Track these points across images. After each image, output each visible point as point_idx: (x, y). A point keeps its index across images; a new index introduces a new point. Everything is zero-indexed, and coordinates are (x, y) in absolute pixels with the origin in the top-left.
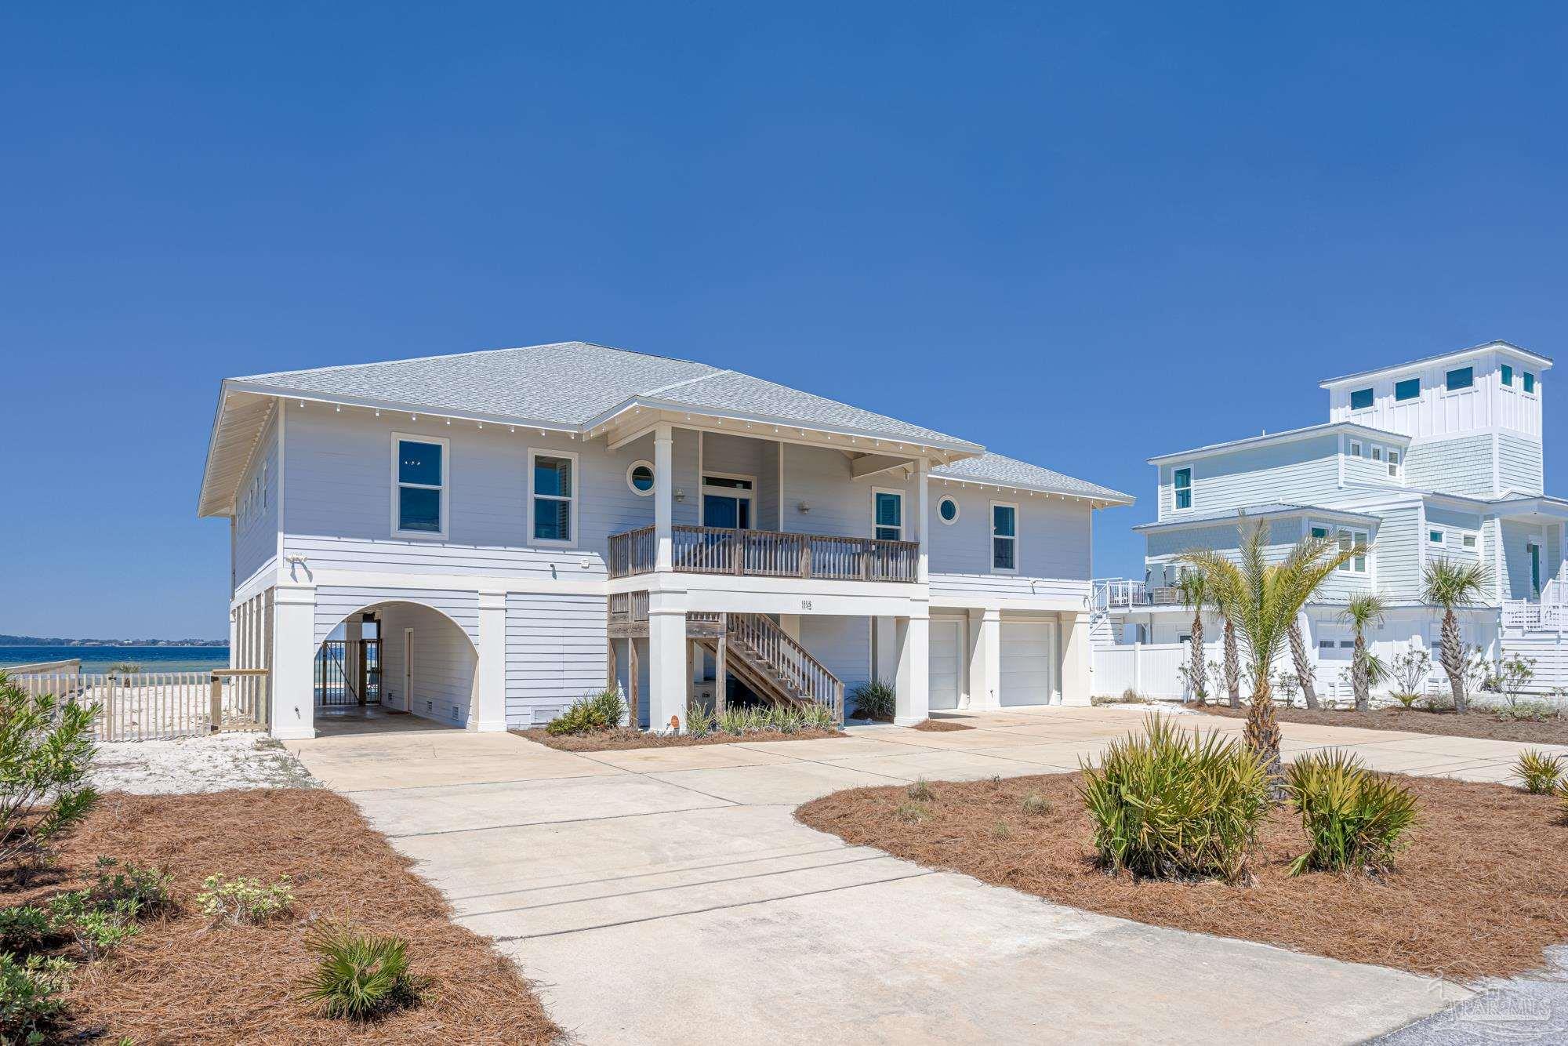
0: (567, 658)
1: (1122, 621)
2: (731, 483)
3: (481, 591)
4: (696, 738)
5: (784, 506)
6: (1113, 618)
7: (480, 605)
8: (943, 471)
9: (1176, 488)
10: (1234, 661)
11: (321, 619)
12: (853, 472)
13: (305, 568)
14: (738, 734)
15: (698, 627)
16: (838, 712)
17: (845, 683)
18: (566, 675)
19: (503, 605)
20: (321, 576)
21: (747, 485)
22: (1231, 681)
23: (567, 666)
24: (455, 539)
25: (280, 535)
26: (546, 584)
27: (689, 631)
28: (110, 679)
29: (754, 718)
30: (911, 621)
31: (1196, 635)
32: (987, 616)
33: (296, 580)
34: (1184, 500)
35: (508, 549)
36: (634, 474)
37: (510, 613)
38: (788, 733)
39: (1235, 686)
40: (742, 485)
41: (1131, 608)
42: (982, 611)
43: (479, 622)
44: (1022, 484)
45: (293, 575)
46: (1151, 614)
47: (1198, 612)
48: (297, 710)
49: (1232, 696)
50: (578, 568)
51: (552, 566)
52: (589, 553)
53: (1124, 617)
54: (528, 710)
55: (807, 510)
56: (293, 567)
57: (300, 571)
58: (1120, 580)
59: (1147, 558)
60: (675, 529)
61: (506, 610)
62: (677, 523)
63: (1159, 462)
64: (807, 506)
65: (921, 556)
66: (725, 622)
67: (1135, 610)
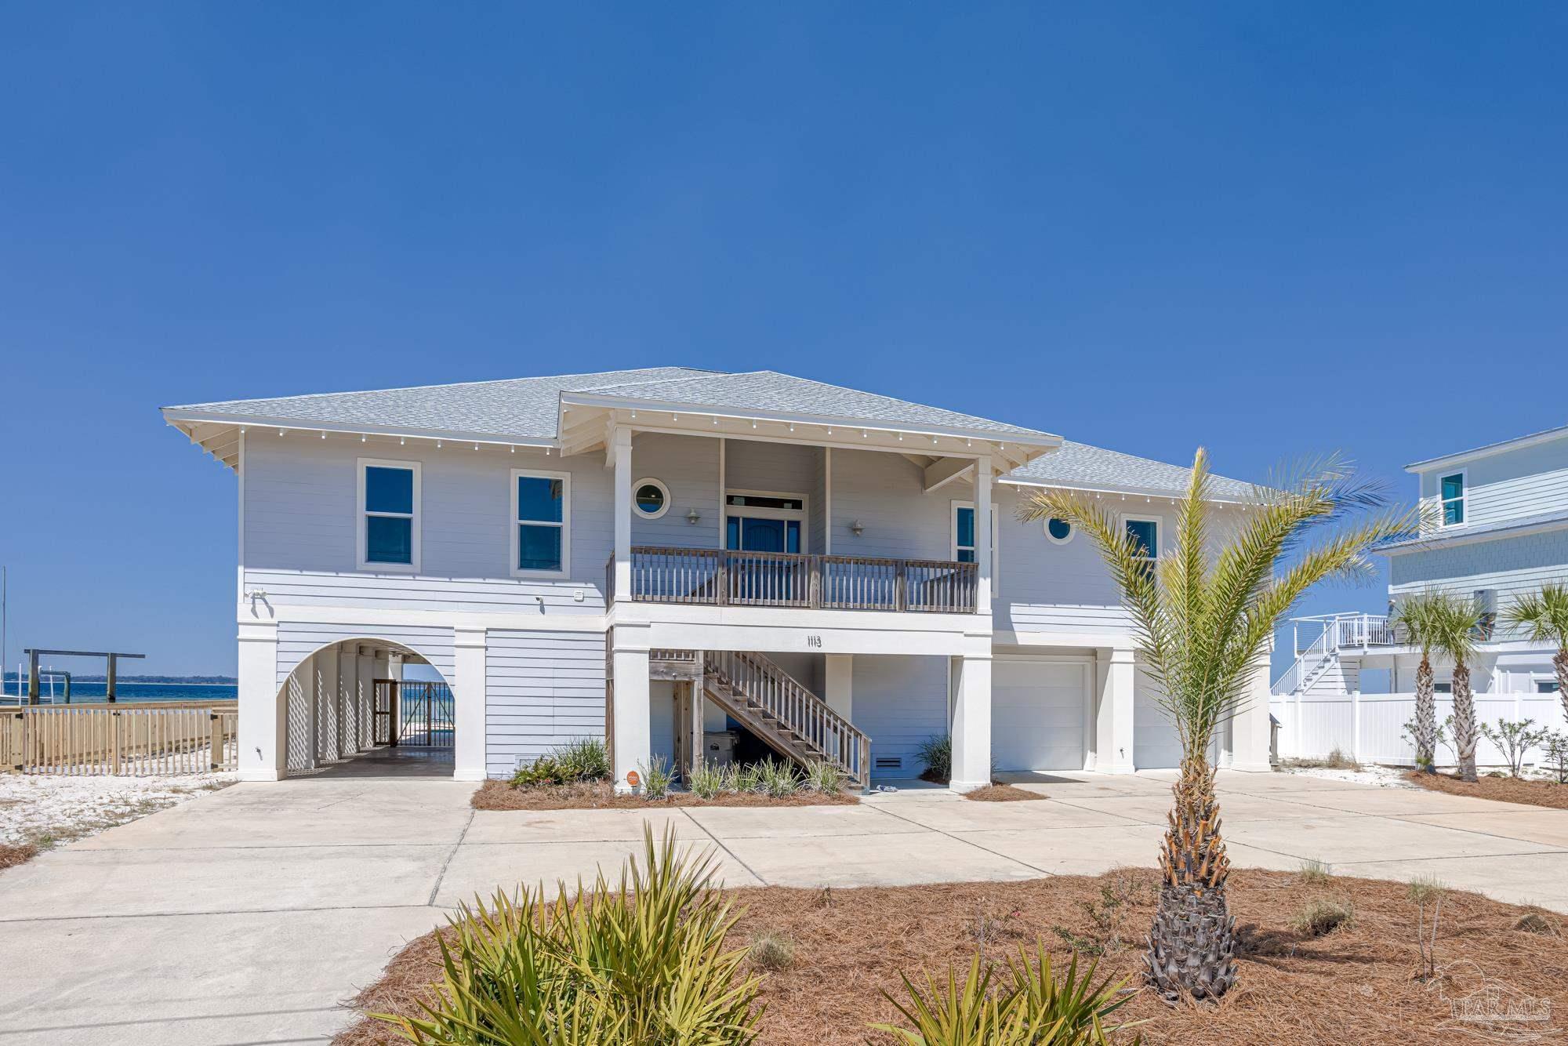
0: (557, 702)
1: (1357, 665)
2: (778, 503)
3: (456, 627)
4: (655, 798)
5: (832, 526)
6: (1344, 661)
7: (457, 642)
8: (1018, 475)
9: (1443, 499)
10: (1466, 718)
11: (283, 657)
12: (924, 483)
13: (266, 603)
14: (706, 795)
15: (665, 667)
16: (864, 772)
17: (872, 737)
18: (557, 721)
19: (483, 643)
20: (283, 612)
21: (797, 505)
22: (1463, 744)
23: (558, 711)
24: (428, 571)
25: (241, 569)
26: (533, 619)
27: (653, 672)
28: (114, 714)
29: (733, 778)
30: (965, 661)
31: (1423, 682)
32: (1116, 657)
33: (257, 617)
34: (1455, 513)
35: (487, 581)
36: (637, 496)
37: (491, 652)
38: (777, 797)
39: (1468, 751)
40: (790, 505)
41: (1366, 648)
42: (1110, 650)
43: (455, 661)
44: (1159, 491)
45: (254, 611)
46: (1395, 657)
47: (1426, 654)
48: (259, 751)
49: (1464, 764)
50: (571, 601)
51: (538, 599)
52: (583, 585)
53: (1360, 661)
54: (513, 758)
55: (860, 530)
56: (254, 603)
57: (260, 607)
58: (1356, 615)
59: (1390, 587)
60: (634, 551)
61: (486, 648)
62: (635, 545)
63: (1421, 469)
64: (859, 526)
65: (981, 581)
66: (701, 661)
67: (1371, 652)
